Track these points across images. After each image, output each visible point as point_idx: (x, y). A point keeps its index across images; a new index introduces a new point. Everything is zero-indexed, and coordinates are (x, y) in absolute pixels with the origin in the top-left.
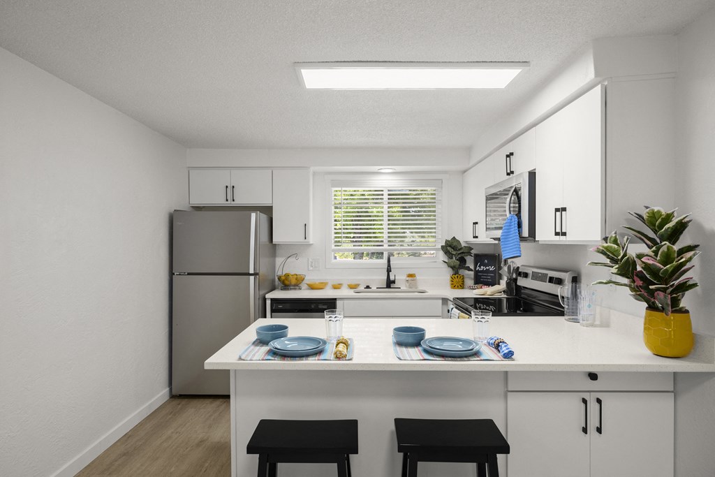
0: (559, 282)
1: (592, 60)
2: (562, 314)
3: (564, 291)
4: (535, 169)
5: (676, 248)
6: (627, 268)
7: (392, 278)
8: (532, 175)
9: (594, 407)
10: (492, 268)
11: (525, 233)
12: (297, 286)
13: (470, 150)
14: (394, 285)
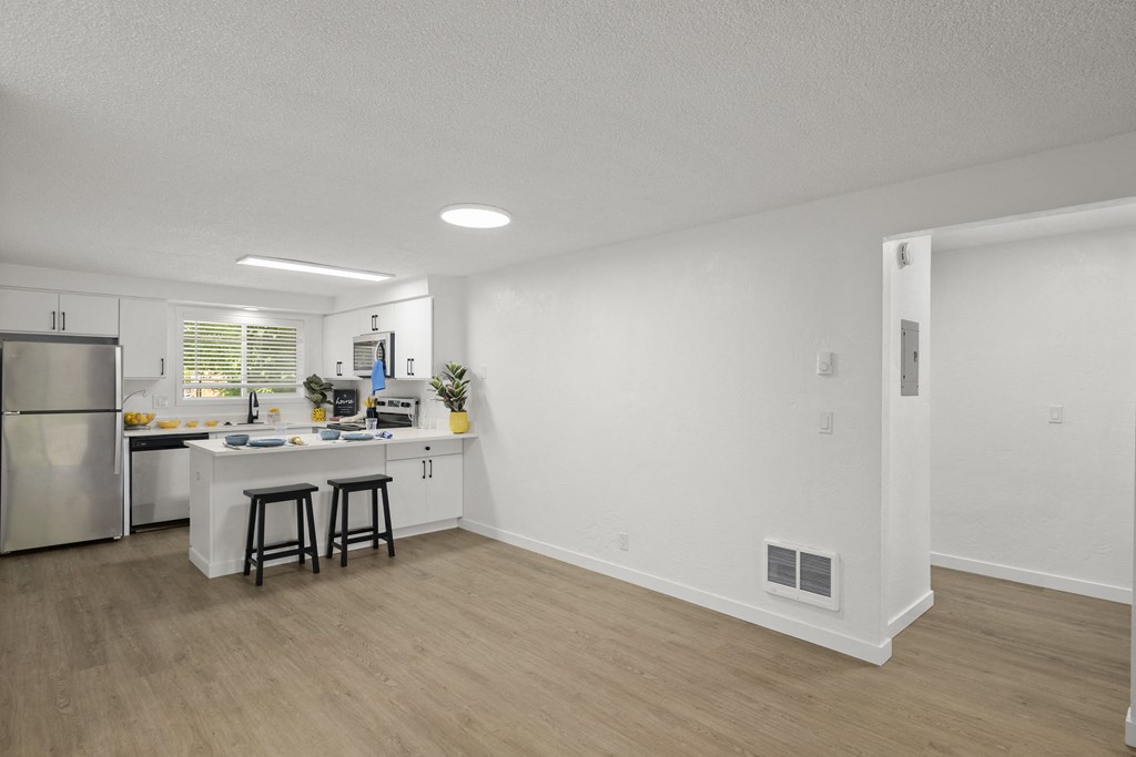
0: (408, 405)
2: (410, 426)
3: (409, 411)
4: (395, 332)
5: (461, 382)
6: (442, 392)
7: (254, 414)
8: (393, 335)
9: (428, 463)
10: (351, 402)
11: (388, 373)
12: (144, 425)
13: (333, 300)
14: (255, 421)
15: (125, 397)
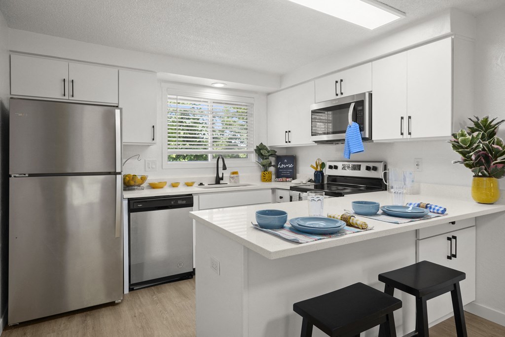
0: (375, 169)
1: (449, 21)
4: (372, 91)
7: (220, 176)
10: (291, 166)
11: (367, 136)
12: (139, 186)
13: (281, 77)
14: (221, 182)
15: (124, 161)
